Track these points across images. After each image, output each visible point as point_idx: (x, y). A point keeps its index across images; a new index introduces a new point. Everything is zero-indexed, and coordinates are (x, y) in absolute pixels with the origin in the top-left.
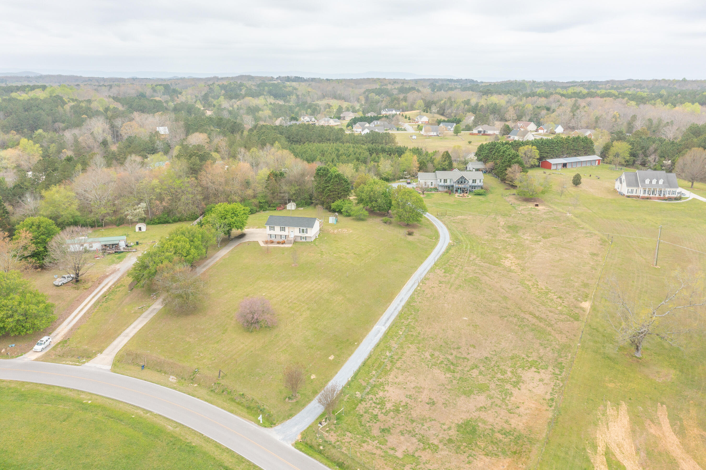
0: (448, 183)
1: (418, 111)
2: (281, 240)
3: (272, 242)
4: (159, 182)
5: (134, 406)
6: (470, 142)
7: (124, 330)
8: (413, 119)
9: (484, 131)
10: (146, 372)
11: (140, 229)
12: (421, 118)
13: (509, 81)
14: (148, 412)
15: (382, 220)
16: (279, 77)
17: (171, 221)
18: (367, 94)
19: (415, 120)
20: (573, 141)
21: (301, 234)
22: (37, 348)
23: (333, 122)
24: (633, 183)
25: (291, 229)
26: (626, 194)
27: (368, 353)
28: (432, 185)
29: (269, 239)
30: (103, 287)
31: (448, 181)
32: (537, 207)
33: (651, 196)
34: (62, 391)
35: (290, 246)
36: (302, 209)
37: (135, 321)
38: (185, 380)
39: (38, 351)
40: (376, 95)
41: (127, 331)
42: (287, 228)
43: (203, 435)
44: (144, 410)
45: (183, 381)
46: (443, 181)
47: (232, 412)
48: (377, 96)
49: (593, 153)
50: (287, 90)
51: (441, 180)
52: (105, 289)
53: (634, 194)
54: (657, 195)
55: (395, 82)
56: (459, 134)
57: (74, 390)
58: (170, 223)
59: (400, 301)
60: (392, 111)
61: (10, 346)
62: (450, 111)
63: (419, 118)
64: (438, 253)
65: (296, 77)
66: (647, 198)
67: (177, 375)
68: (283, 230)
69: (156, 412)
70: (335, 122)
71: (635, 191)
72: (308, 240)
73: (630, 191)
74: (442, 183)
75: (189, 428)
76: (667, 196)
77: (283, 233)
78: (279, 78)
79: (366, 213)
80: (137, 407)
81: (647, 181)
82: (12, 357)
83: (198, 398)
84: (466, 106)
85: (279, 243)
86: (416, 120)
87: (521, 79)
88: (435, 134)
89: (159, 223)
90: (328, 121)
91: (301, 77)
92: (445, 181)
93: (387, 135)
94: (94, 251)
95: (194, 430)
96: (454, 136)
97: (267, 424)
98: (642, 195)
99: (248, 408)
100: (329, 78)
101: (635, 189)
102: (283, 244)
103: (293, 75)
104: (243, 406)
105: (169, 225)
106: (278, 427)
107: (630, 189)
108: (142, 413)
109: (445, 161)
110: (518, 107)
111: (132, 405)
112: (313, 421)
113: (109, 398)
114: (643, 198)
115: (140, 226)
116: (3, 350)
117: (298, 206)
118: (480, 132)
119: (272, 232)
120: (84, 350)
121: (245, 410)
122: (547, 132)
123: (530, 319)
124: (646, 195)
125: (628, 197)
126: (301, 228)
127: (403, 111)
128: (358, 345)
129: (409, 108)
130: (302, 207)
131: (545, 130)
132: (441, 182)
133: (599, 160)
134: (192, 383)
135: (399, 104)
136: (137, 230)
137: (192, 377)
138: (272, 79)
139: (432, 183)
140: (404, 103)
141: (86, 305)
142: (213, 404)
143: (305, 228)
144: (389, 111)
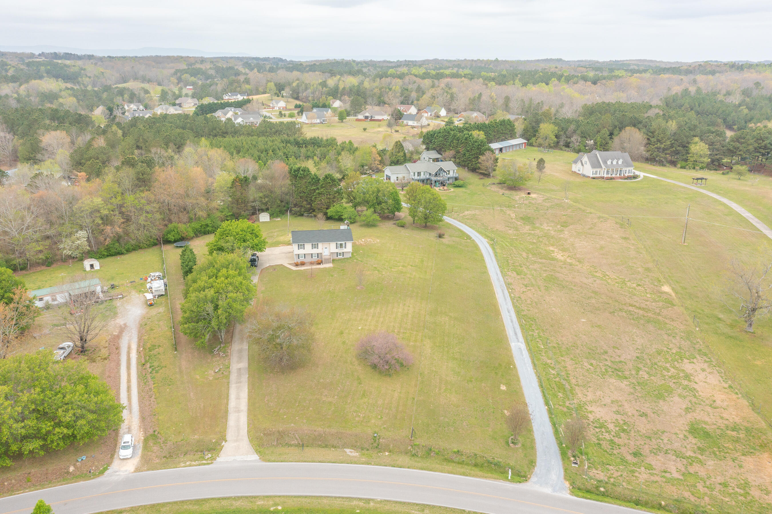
0: (422, 177)
1: (269, 95)
3: (303, 264)
5: (343, 498)
6: (365, 129)
7: (227, 404)
8: (266, 105)
9: (371, 116)
10: (309, 452)
11: (92, 266)
12: (277, 103)
13: (328, 60)
14: (368, 501)
15: (395, 224)
16: (43, 53)
17: (124, 251)
18: (179, 74)
19: (270, 106)
20: (501, 125)
21: (339, 250)
22: (123, 453)
23: (174, 111)
24: (596, 164)
25: (326, 245)
26: (591, 176)
27: (534, 375)
28: (397, 180)
29: (296, 260)
30: (129, 353)
31: (422, 174)
32: (529, 196)
33: (614, 176)
34: (224, 503)
35: (330, 265)
36: (279, 219)
37: (228, 388)
38: (368, 450)
39: (129, 457)
40: (192, 76)
41: (232, 404)
42: (320, 245)
43: (464, 510)
44: (360, 499)
45: (365, 452)
46: (416, 174)
47: (464, 474)
48: (193, 78)
49: (513, 136)
50: (72, 70)
51: (414, 173)
52: (134, 355)
53: (598, 175)
54: (618, 175)
55: (203, 61)
56: (344, 120)
57: (242, 497)
58: (122, 254)
59: (509, 312)
60: (237, 95)
61: (80, 460)
62: (304, 94)
63: (274, 103)
64: (490, 254)
65: (67, 54)
66: (611, 179)
67: (354, 447)
68: (315, 248)
69: (379, 498)
70: (176, 110)
71: (598, 172)
72: (346, 256)
73: (594, 172)
74: (416, 177)
75: (440, 507)
76: (627, 175)
77: (315, 251)
78: (42, 55)
79: (376, 217)
80: (347, 498)
81: (609, 162)
82: (95, 476)
83: (409, 468)
84: (324, 88)
85: (312, 263)
86: (271, 105)
87: (340, 58)
88: (318, 121)
89: (108, 256)
90: (167, 109)
91: (73, 53)
92: (419, 174)
94: (59, 306)
95: (449, 508)
96: (339, 122)
97: (517, 479)
98: (605, 176)
99: (476, 465)
100: (111, 55)
101: (598, 170)
102: (319, 264)
103: (62, 50)
104: (467, 464)
105: (123, 257)
106: (534, 479)
107: (595, 170)
108: (361, 504)
109: (399, 152)
110: (384, 89)
111: (339, 497)
112: (561, 463)
113: (306, 497)
114: (608, 179)
115: (91, 263)
116: (72, 469)
118: (366, 117)
119: (301, 252)
120: (198, 441)
121: (474, 468)
122: (431, 115)
123: (635, 311)
124: (610, 176)
125: (594, 178)
126: (339, 243)
127: (248, 95)
128: (515, 367)
129: (254, 92)
130: (277, 216)
131: (429, 114)
132: (414, 175)
133: (525, 143)
134: (380, 452)
135: (240, 87)
136: (88, 268)
137: (375, 445)
138: (32, 55)
139: (397, 178)
140: (247, 86)
141: (129, 381)
142: (435, 471)
143: (343, 243)
144: (232, 95)
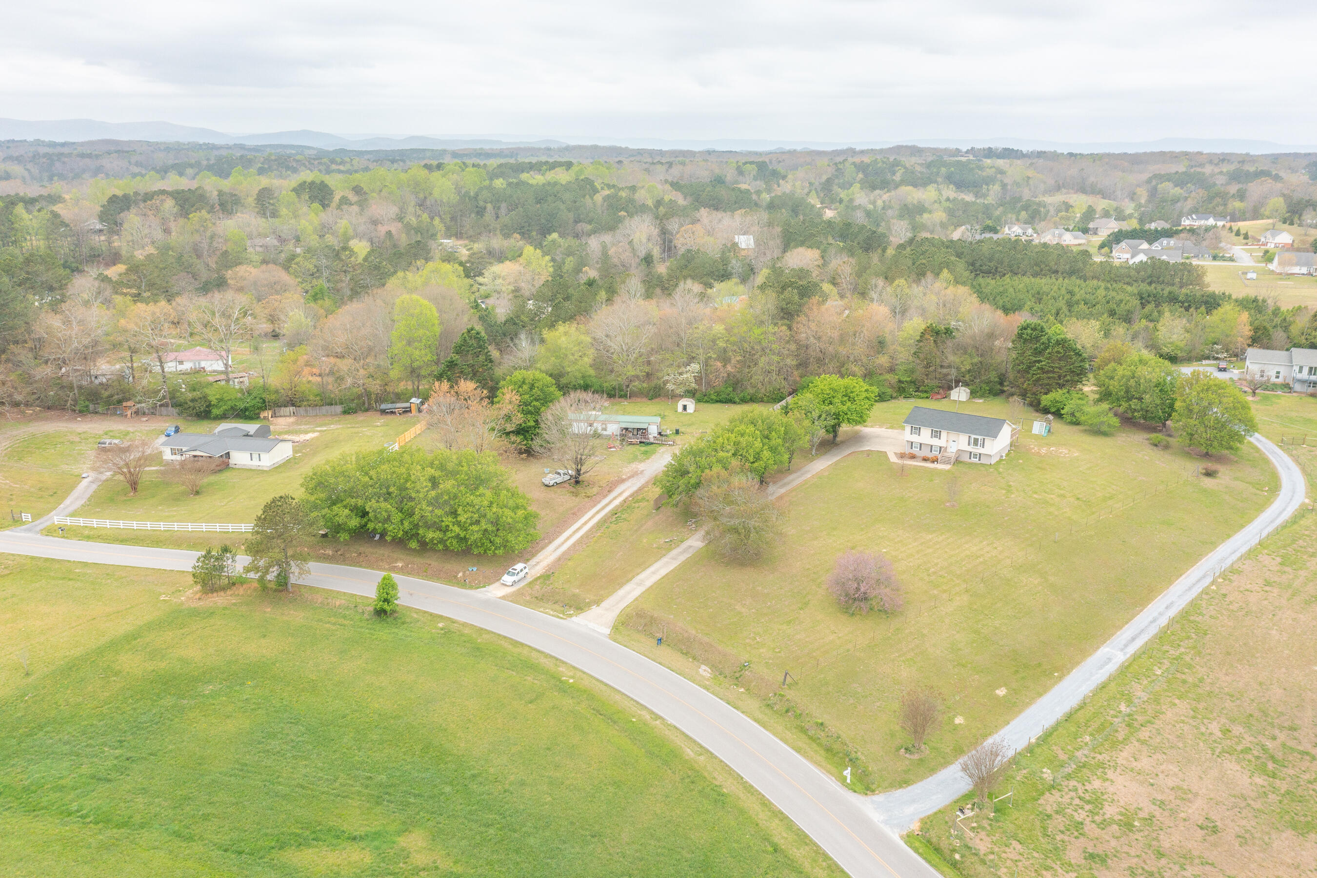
1: (1270, 221)
2: (930, 455)
3: (913, 457)
4: (726, 329)
5: (638, 703)
7: (638, 574)
8: (1254, 238)
10: (664, 652)
11: (685, 408)
12: (1274, 236)
14: (658, 717)
15: (1148, 439)
16: (973, 149)
17: (737, 399)
18: (1154, 183)
19: (1259, 240)
21: (971, 448)
22: (507, 579)
23: (1071, 238)
25: (953, 436)
27: (1081, 697)
28: (1277, 377)
29: (907, 450)
30: (615, 498)
34: (534, 654)
35: (947, 467)
36: (981, 401)
37: (656, 561)
38: (726, 677)
39: (508, 584)
40: (1176, 186)
41: (642, 576)
42: (944, 434)
43: (742, 778)
44: (652, 712)
45: (721, 678)
46: (1306, 370)
47: (798, 750)
48: (1177, 189)
50: (984, 174)
51: (1301, 368)
52: (617, 502)
55: (1223, 160)
57: (551, 657)
58: (735, 403)
59: (1167, 608)
60: (1207, 219)
61: (471, 570)
64: (1272, 522)
65: (1006, 149)
67: (713, 667)
68: (936, 437)
69: (670, 720)
70: (1076, 238)
72: (984, 461)
74: (1305, 375)
75: (721, 761)
77: (935, 442)
78: (972, 151)
79: (1115, 421)
80: (642, 705)
82: (471, 588)
83: (743, 712)
85: (925, 459)
86: (1263, 239)
88: (1304, 270)
89: (717, 401)
90: (1060, 236)
91: (1016, 149)
93: (1186, 268)
94: (609, 437)
95: (729, 767)
97: (859, 787)
99: (828, 750)
100: (1074, 152)
102: (933, 462)
103: (999, 145)
104: (819, 745)
105: (733, 406)
106: (879, 798)
108: (648, 717)
111: (635, 701)
112: (947, 803)
113: (601, 682)
115: (685, 403)
116: (460, 575)
117: (973, 394)
119: (915, 438)
120: (574, 595)
121: (823, 752)
126: (973, 436)
127: (1233, 220)
128: (1061, 678)
129: (1248, 215)
130: (981, 396)
132: (1301, 371)
134: (736, 685)
135: (1225, 205)
136: (680, 409)
137: (737, 675)
138: (957, 152)
139: (1278, 373)
140: (1237, 204)
141: (586, 523)
142: (767, 730)
143: (980, 437)
144: (1199, 219)
